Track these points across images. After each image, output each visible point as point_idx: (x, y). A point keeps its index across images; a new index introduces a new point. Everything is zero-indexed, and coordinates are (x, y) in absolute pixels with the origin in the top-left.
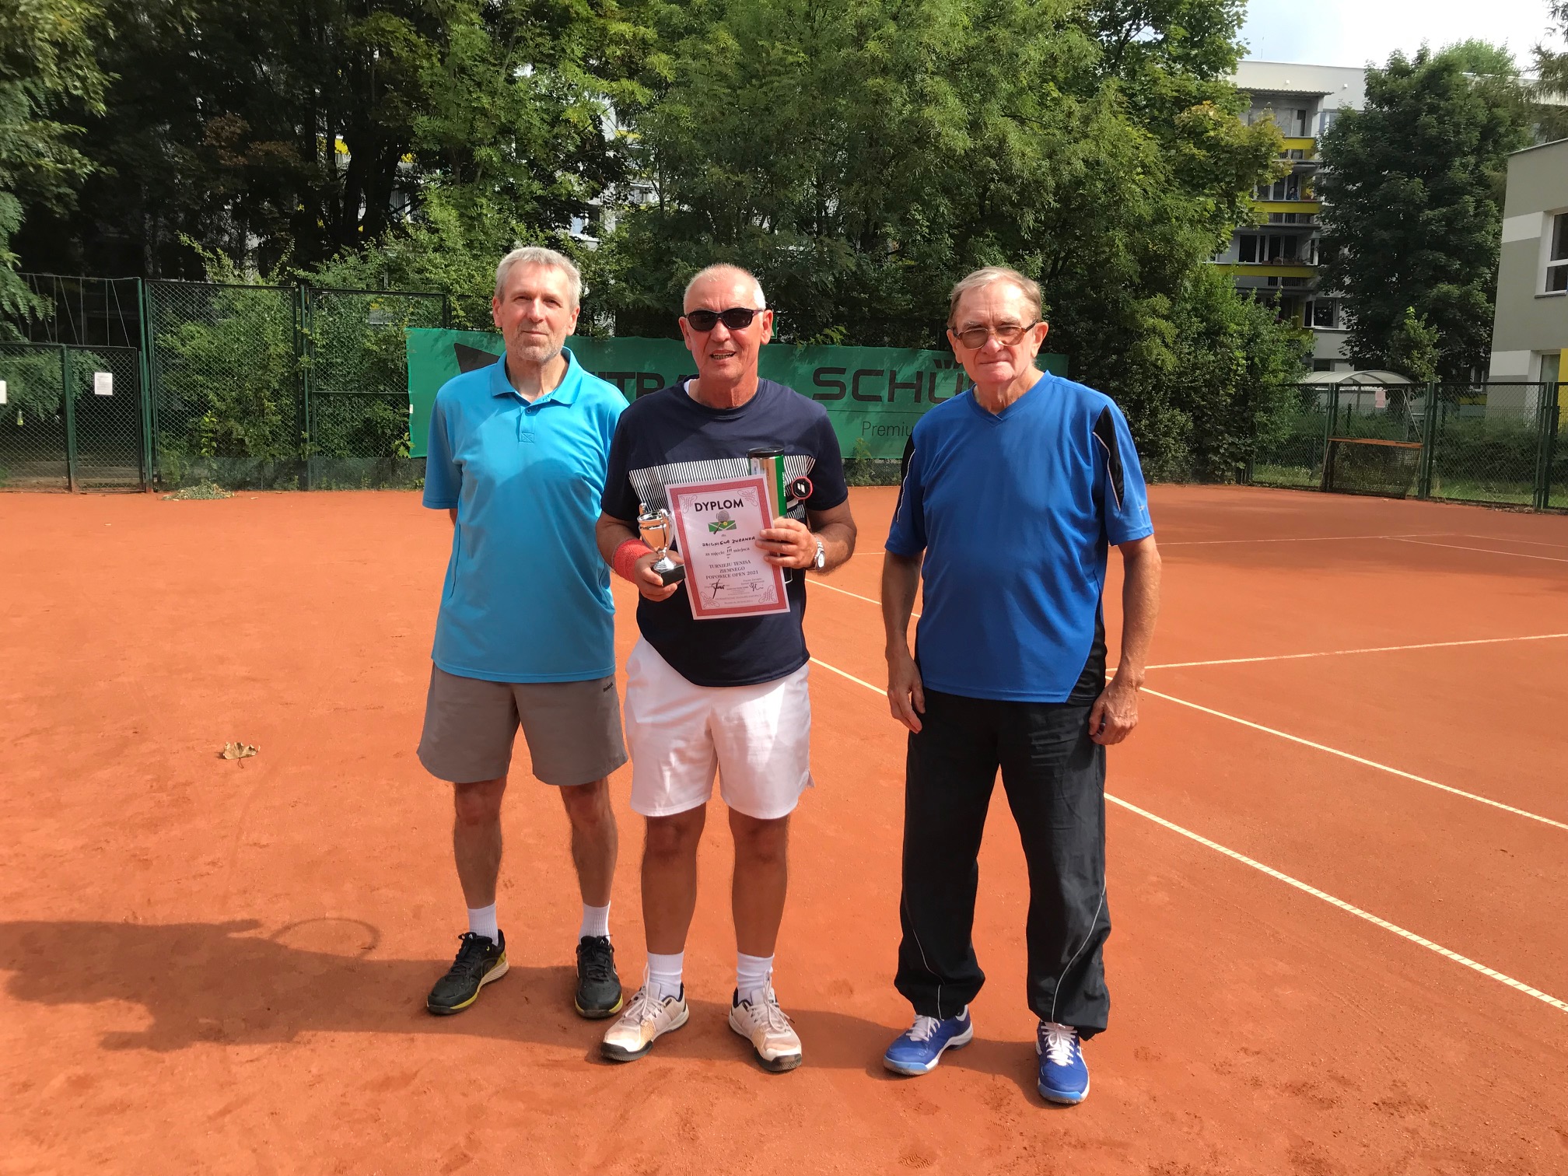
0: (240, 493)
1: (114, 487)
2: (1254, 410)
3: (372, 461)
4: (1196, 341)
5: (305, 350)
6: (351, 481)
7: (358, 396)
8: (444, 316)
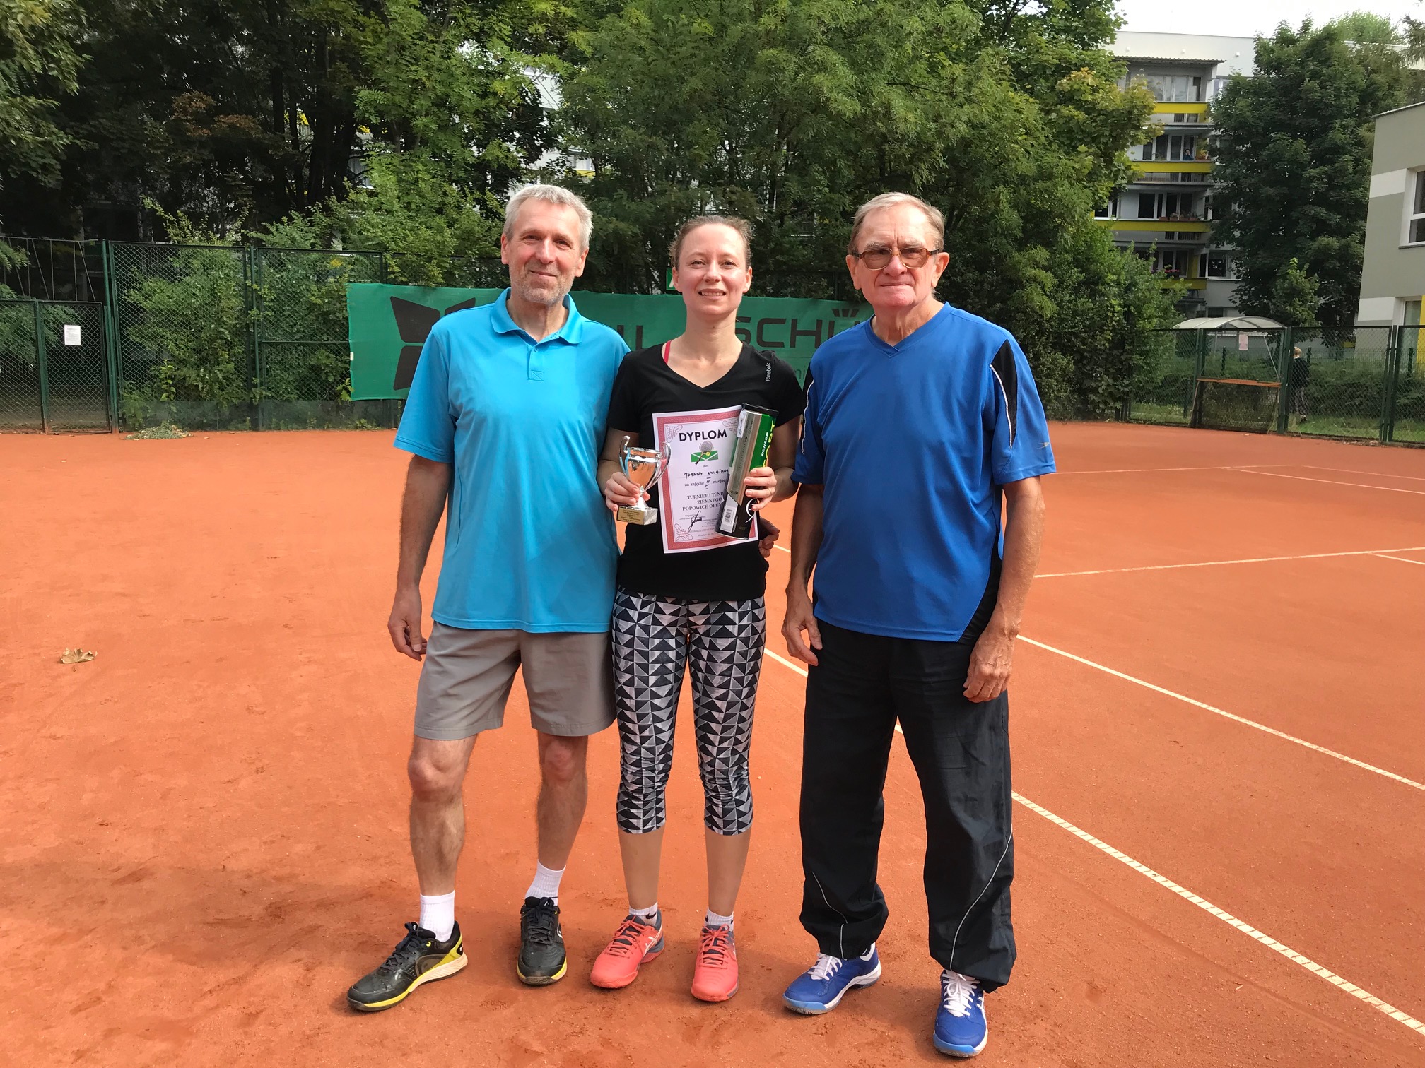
0: (196, 433)
1: (83, 428)
2: (1131, 352)
3: (318, 403)
4: (1076, 290)
5: (255, 304)
6: (300, 422)
7: (303, 345)
8: (381, 272)
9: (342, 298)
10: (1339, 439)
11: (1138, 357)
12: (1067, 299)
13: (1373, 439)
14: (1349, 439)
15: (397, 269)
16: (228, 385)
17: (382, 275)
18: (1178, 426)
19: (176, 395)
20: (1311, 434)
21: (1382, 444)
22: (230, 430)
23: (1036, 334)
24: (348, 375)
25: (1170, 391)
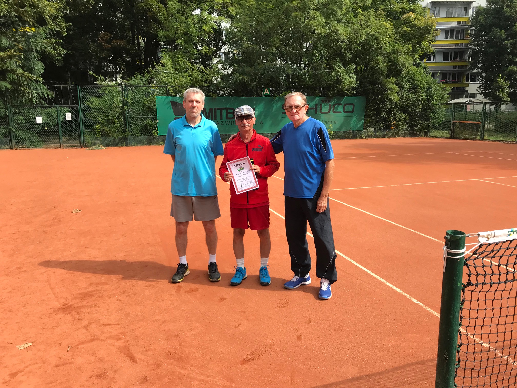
0: (108, 148)
1: (73, 147)
2: (430, 112)
4: (409, 91)
5: (126, 104)
6: (141, 143)
7: (142, 117)
9: (154, 102)
10: (501, 142)
13: (513, 141)
15: (172, 91)
16: (118, 131)
17: (167, 94)
18: (445, 138)
19: (101, 135)
20: (493, 140)
21: (516, 143)
22: (119, 146)
23: (394, 107)
24: (157, 127)
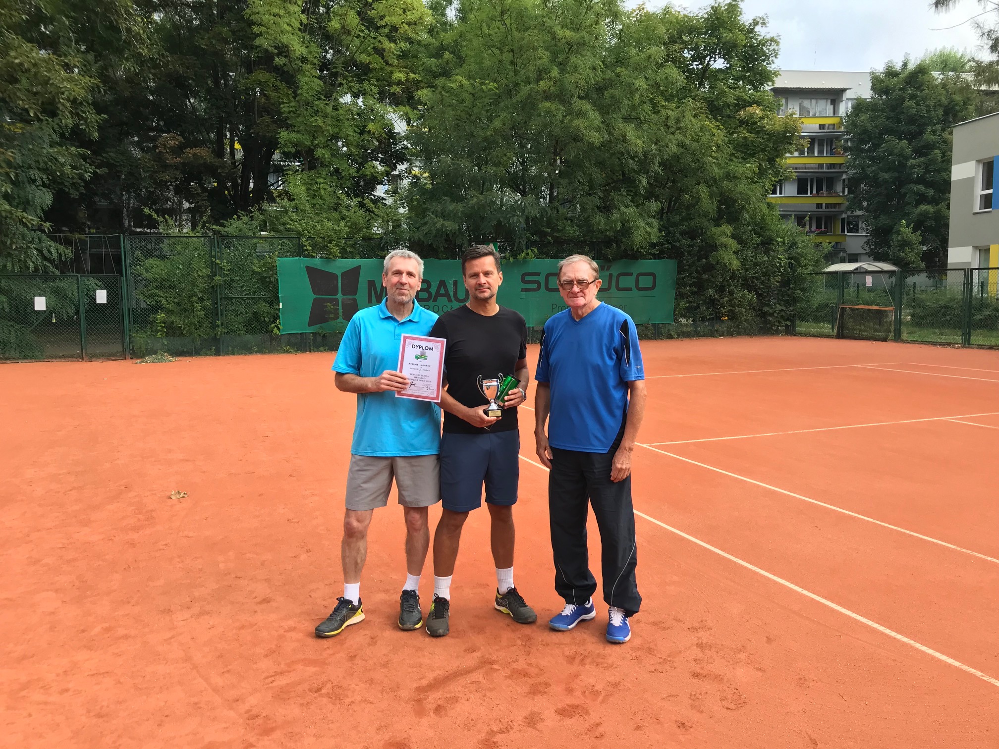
0: (181, 358)
1: (107, 357)
2: (794, 289)
3: (258, 336)
4: (756, 249)
5: (218, 273)
6: (246, 349)
7: (249, 299)
8: (299, 250)
9: (273, 268)
10: (935, 344)
11: (799, 292)
12: (750, 255)
13: (957, 344)
14: (941, 344)
15: (309, 248)
16: (200, 326)
17: (299, 251)
18: (828, 337)
19: (167, 334)
20: (917, 341)
21: (963, 347)
22: (201, 355)
23: (730, 279)
24: (278, 317)
25: (821, 314)
